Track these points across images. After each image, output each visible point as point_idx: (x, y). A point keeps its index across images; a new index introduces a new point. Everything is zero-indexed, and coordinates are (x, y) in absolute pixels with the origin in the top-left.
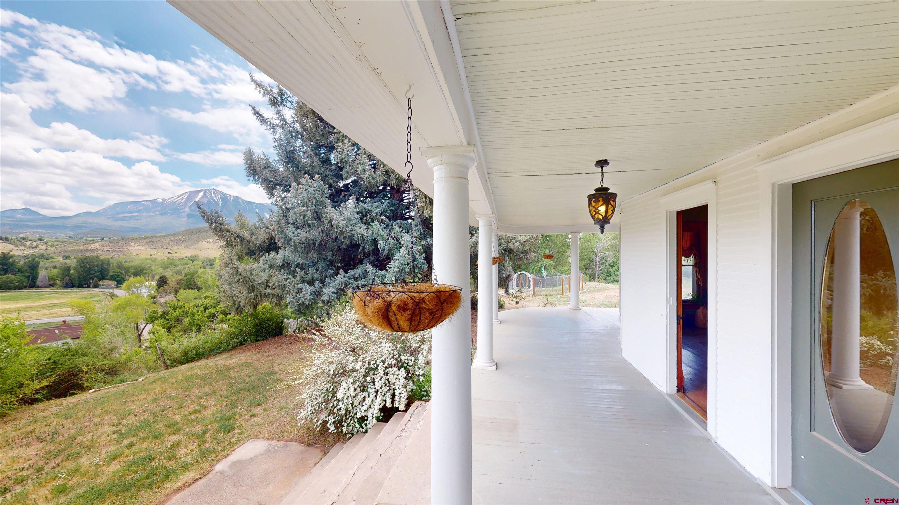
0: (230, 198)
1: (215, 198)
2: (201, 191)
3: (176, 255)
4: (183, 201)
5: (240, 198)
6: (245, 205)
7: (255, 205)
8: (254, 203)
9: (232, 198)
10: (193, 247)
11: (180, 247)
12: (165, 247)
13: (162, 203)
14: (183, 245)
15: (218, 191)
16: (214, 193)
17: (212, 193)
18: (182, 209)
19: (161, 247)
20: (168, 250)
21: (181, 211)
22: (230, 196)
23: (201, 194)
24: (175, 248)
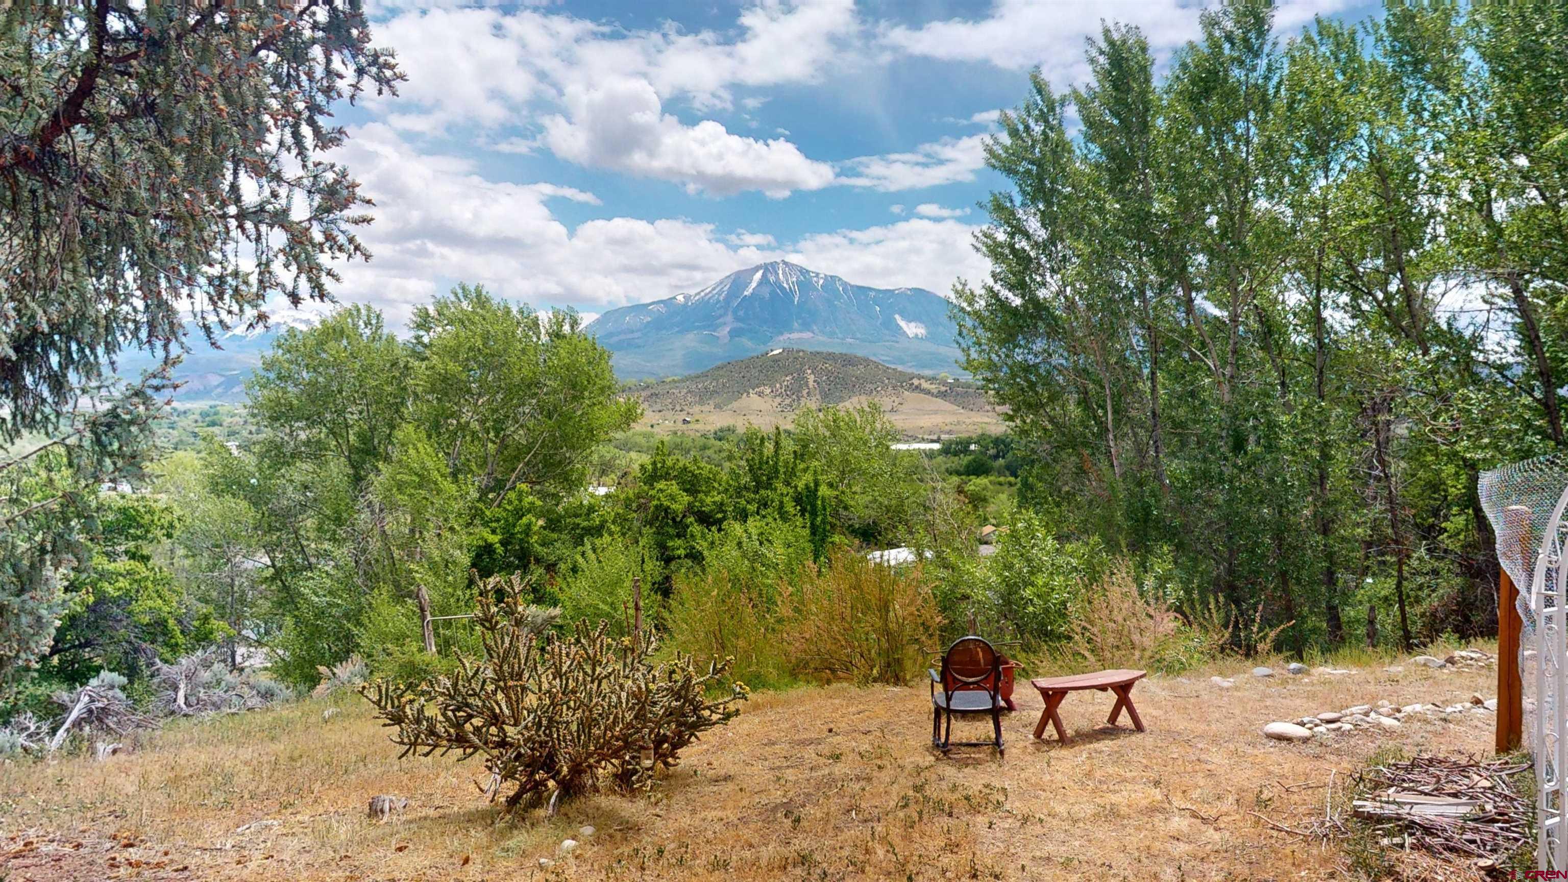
0: (817, 282)
1: (785, 285)
2: (757, 269)
3: (697, 426)
4: (721, 298)
5: (840, 279)
6: (849, 297)
7: (872, 294)
8: (870, 289)
9: (821, 282)
10: (730, 407)
11: (706, 408)
12: (678, 408)
13: (685, 306)
14: (711, 402)
15: (793, 265)
16: (784, 273)
17: (780, 272)
18: (720, 316)
19: (670, 406)
20: (683, 416)
21: (718, 321)
22: (817, 275)
23: (759, 275)
24: (696, 409)
